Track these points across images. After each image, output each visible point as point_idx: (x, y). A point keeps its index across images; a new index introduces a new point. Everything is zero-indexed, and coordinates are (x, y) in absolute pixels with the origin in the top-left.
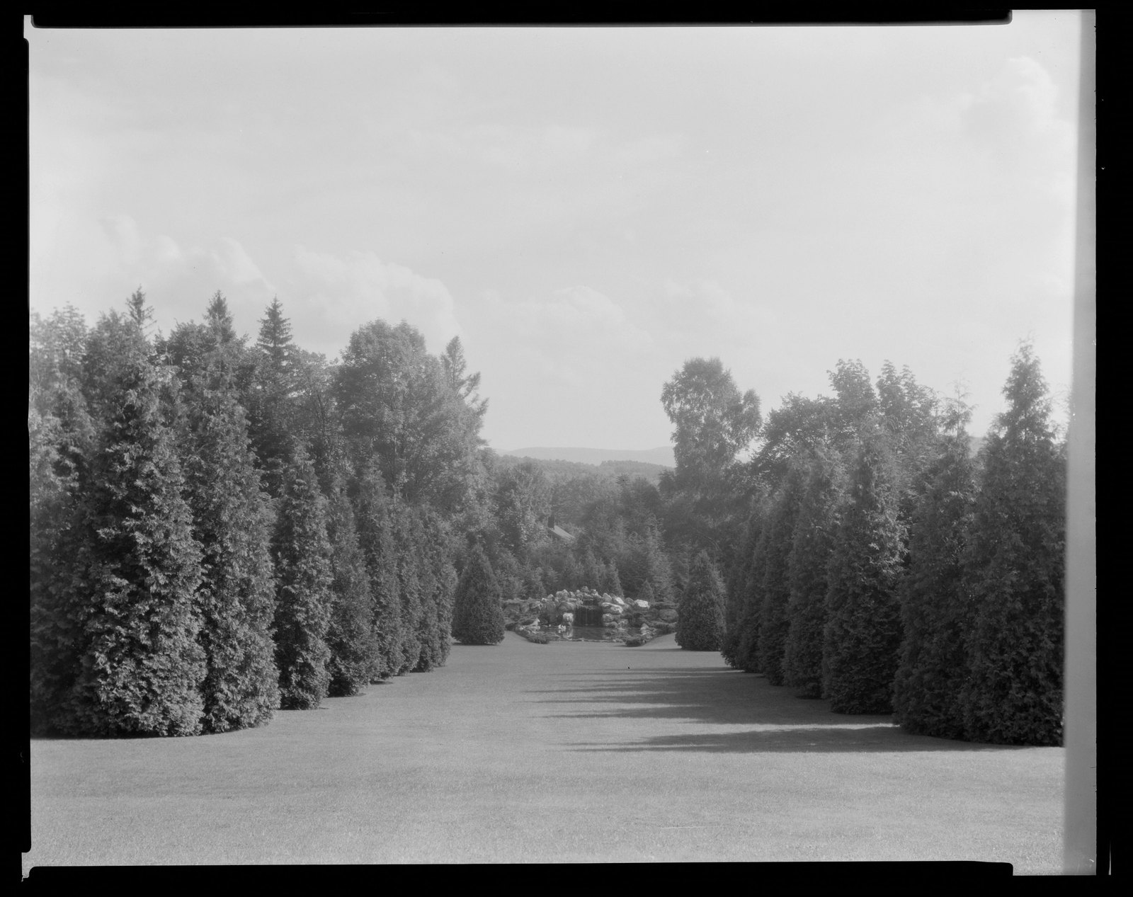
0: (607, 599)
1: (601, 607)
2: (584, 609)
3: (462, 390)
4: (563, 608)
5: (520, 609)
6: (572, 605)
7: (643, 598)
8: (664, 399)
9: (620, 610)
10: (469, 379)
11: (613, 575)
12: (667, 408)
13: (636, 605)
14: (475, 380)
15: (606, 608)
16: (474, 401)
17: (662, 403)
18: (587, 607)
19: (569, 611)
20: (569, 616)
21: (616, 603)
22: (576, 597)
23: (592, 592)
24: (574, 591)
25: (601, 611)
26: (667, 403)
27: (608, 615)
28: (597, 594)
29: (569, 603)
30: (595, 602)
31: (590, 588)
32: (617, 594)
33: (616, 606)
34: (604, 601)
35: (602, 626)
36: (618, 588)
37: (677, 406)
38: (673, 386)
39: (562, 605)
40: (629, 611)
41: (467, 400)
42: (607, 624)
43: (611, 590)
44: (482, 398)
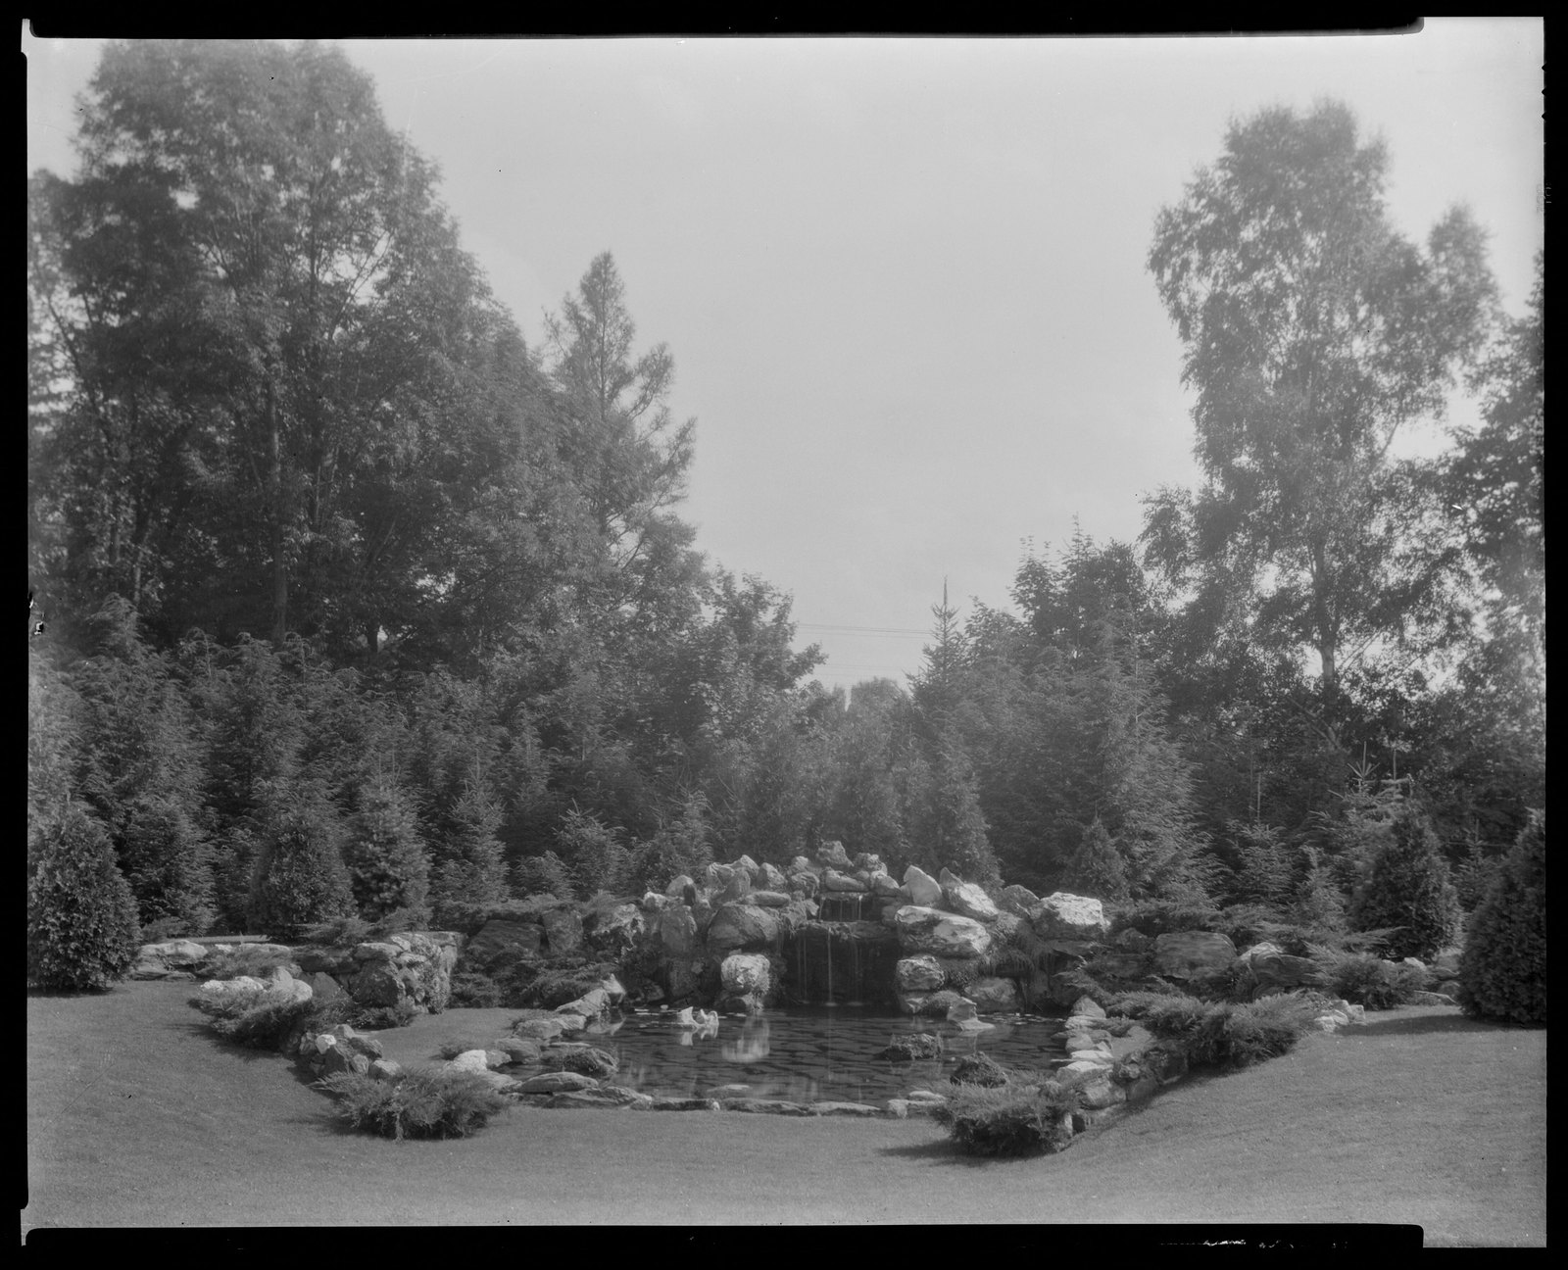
0: (919, 892)
1: (894, 928)
2: (822, 933)
4: (728, 931)
5: (544, 941)
6: (766, 921)
7: (1084, 887)
8: (1158, 262)
9: (979, 939)
10: (644, 366)
11: (956, 800)
12: (1171, 292)
13: (1051, 915)
14: (658, 370)
15: (912, 930)
16: (659, 424)
17: (1152, 276)
18: (831, 927)
19: (753, 946)
20: (751, 968)
21: (959, 907)
22: (790, 887)
23: (863, 865)
24: (785, 862)
25: (894, 944)
26: (1168, 275)
27: (920, 962)
28: (881, 873)
29: (754, 912)
30: (875, 903)
31: (852, 849)
32: (969, 871)
33: (958, 920)
34: (909, 900)
35: (897, 1010)
36: (980, 850)
37: (1201, 288)
38: (1190, 218)
39: (721, 915)
40: (1015, 941)
41: (642, 424)
42: (917, 1002)
43: (948, 860)
44: (678, 420)
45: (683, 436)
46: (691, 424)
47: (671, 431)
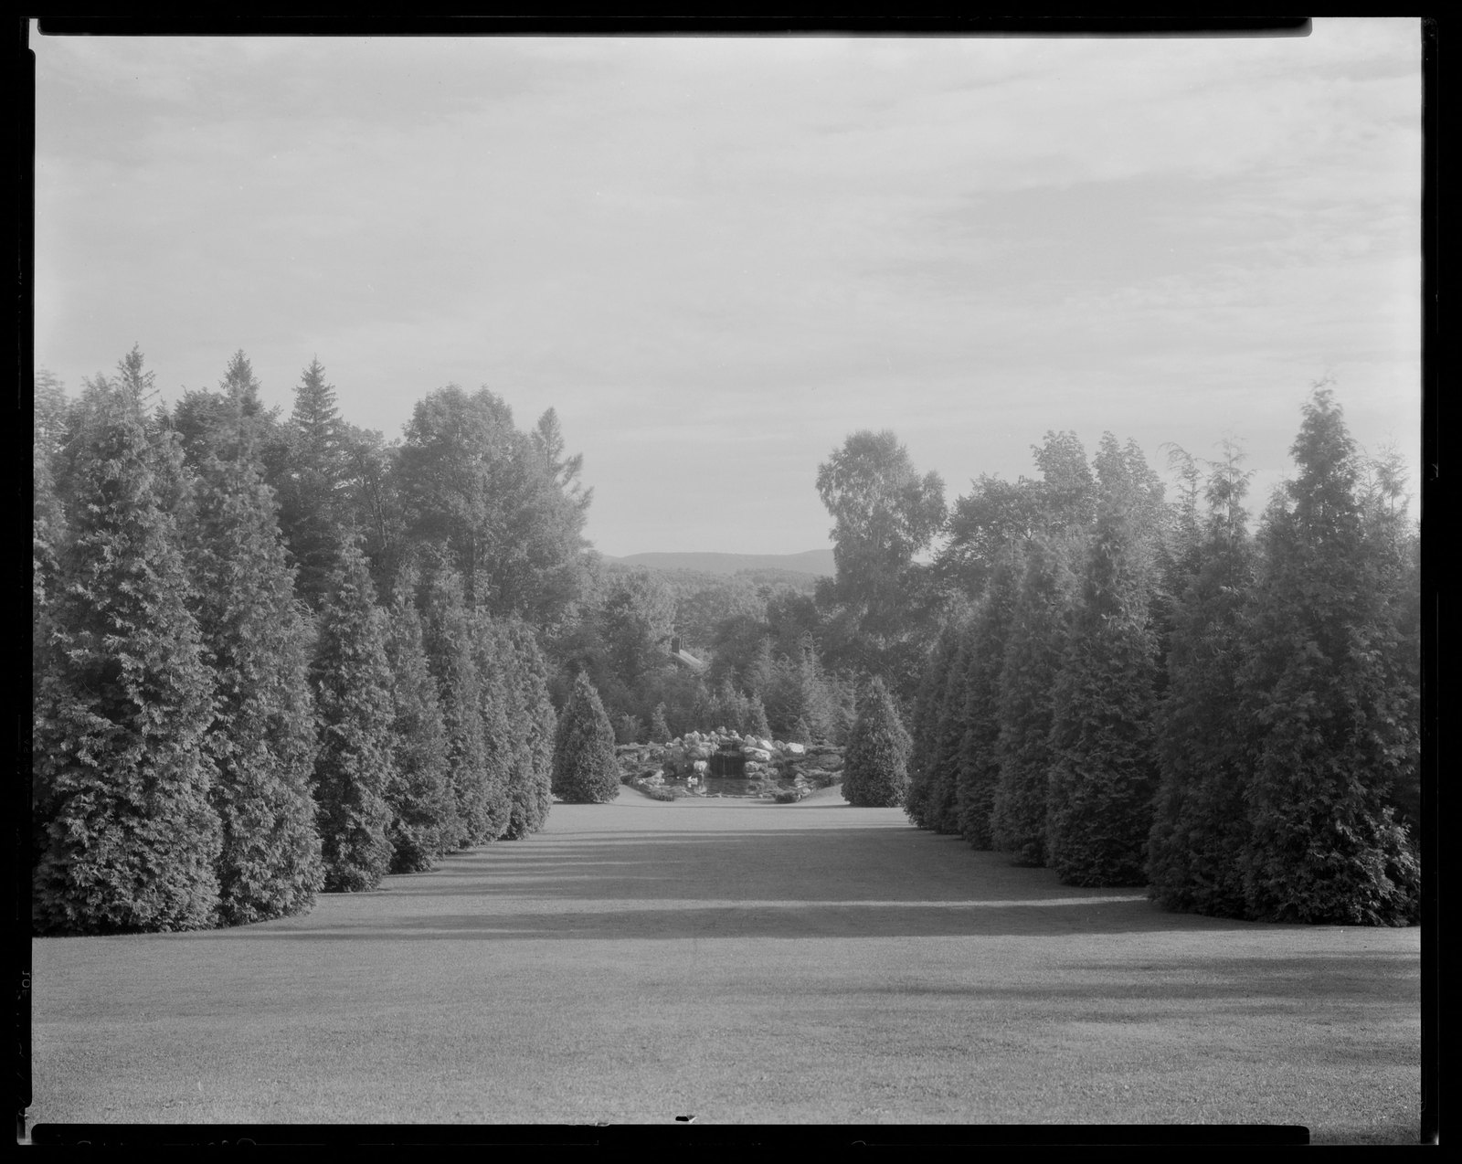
0: (750, 743)
1: (743, 753)
2: (722, 755)
3: (560, 478)
4: (694, 754)
5: (638, 757)
6: (705, 751)
7: (798, 740)
8: (820, 486)
9: (768, 756)
10: (568, 462)
11: (757, 711)
12: (825, 497)
13: (788, 750)
14: (575, 464)
15: (749, 754)
16: (574, 491)
17: (818, 492)
18: (725, 754)
19: (702, 759)
20: (702, 765)
21: (762, 748)
22: (711, 741)
23: (731, 734)
24: (708, 733)
25: (743, 758)
26: (824, 490)
27: (752, 763)
28: (737, 736)
29: (702, 748)
30: (735, 746)
31: (727, 729)
32: (762, 735)
33: (762, 751)
34: (747, 745)
35: (745, 777)
36: (765, 728)
37: (837, 494)
38: (831, 469)
39: (692, 750)
40: (778, 757)
41: (566, 490)
42: (751, 774)
43: (756, 731)
44: (585, 487)
45: (587, 494)
46: (591, 489)
47: (581, 493)
